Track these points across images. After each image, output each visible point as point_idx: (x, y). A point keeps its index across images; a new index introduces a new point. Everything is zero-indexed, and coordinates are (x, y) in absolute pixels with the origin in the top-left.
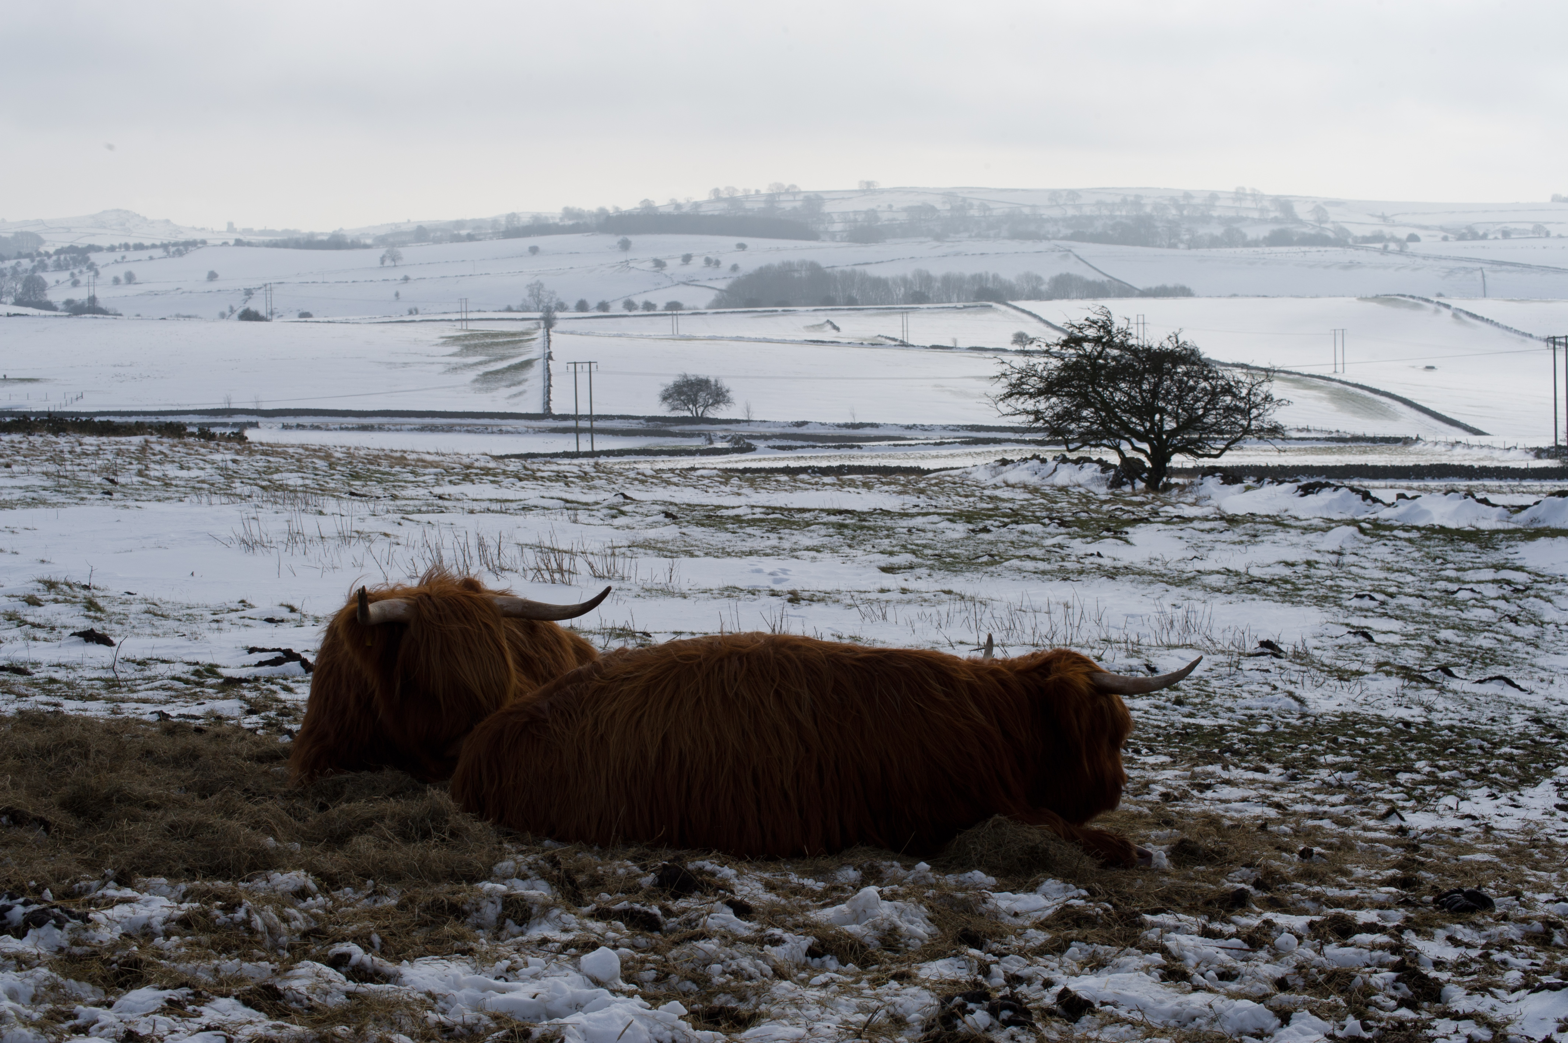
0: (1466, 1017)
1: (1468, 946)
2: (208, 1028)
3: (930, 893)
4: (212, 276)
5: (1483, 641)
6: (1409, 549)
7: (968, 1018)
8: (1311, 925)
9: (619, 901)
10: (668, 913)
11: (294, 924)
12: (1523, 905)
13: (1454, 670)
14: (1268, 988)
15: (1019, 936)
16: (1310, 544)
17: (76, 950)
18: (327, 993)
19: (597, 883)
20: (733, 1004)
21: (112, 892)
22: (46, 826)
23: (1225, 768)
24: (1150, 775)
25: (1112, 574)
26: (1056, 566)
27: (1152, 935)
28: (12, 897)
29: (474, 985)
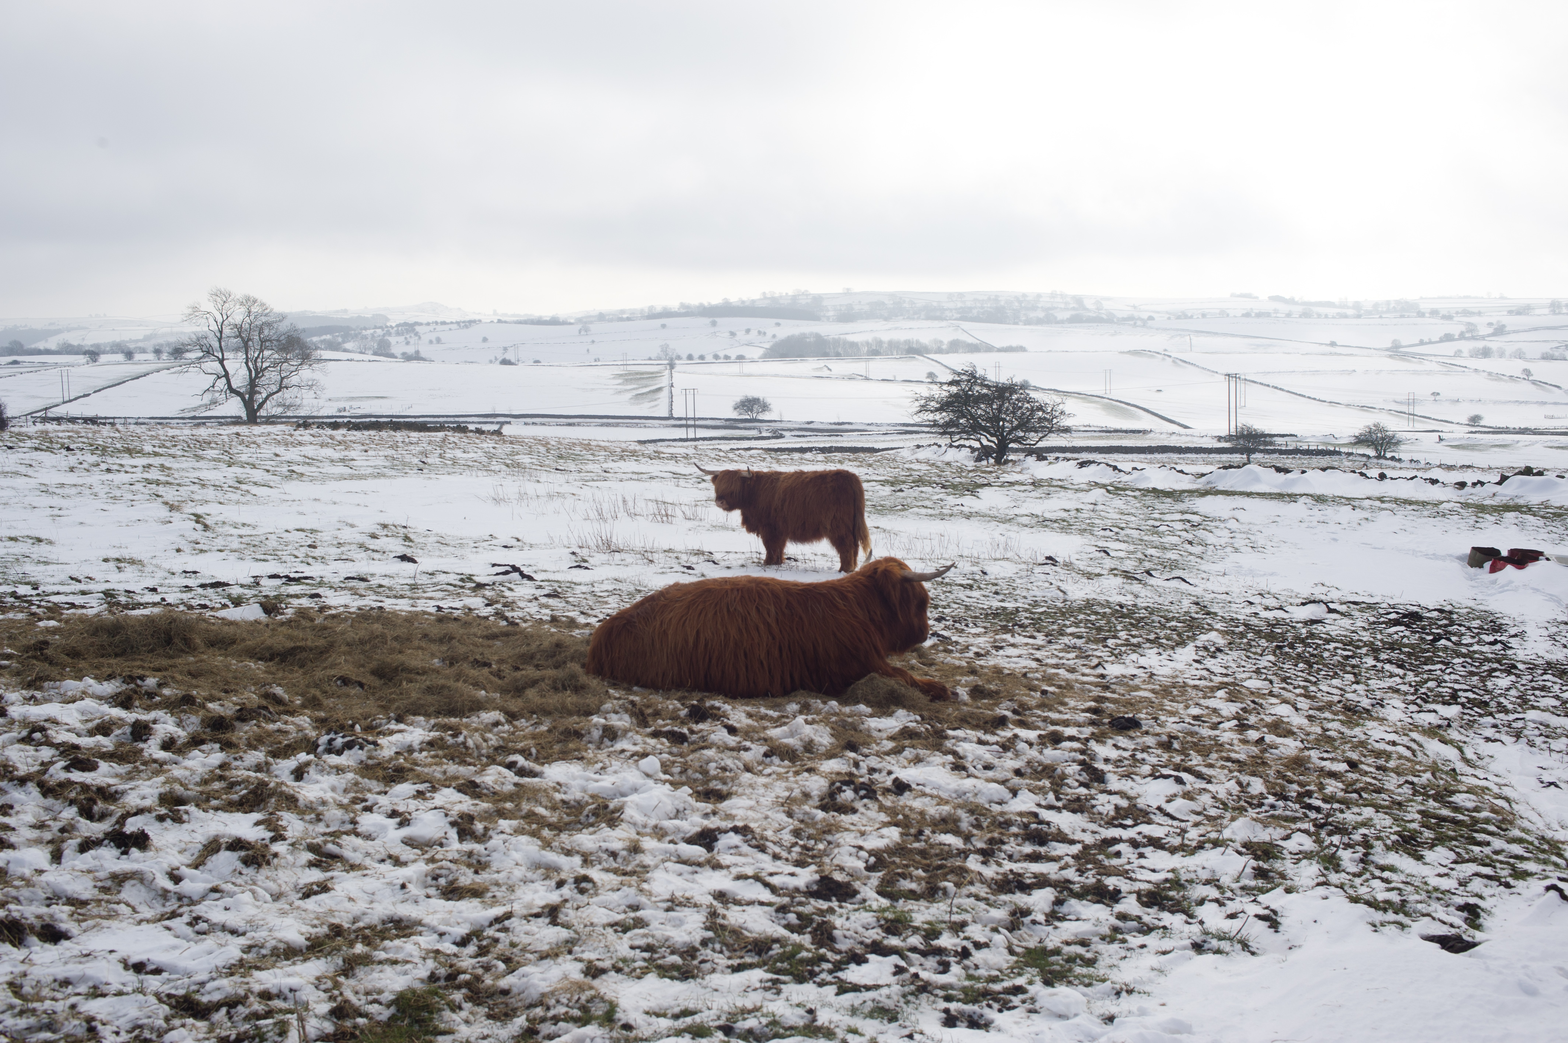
0: (1116, 793)
1: (1124, 749)
2: (435, 808)
3: (834, 719)
4: (485, 340)
5: (1172, 555)
6: (1134, 501)
7: (842, 794)
8: (1040, 736)
9: (667, 725)
10: (692, 732)
11: (490, 743)
12: (1159, 725)
13: (1152, 572)
14: (1010, 775)
15: (878, 744)
16: (1079, 499)
17: (370, 762)
18: (503, 784)
19: (657, 714)
20: (719, 787)
21: (393, 726)
22: (361, 685)
23: (1013, 636)
24: (971, 640)
25: (968, 517)
26: (937, 512)
27: (949, 744)
28: (336, 733)
29: (581, 777)
